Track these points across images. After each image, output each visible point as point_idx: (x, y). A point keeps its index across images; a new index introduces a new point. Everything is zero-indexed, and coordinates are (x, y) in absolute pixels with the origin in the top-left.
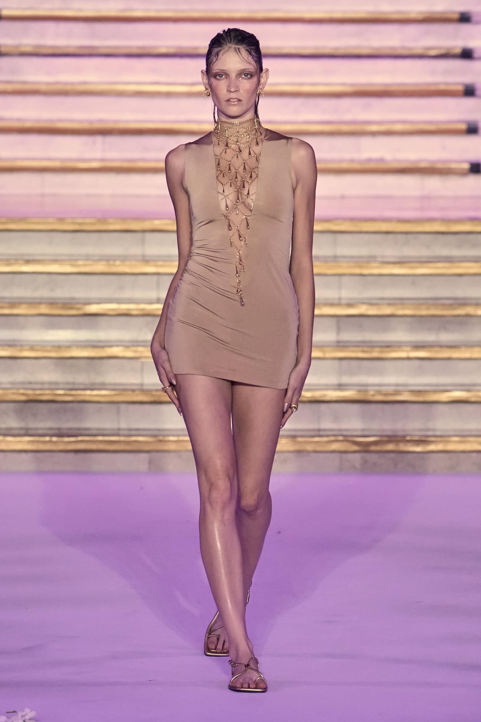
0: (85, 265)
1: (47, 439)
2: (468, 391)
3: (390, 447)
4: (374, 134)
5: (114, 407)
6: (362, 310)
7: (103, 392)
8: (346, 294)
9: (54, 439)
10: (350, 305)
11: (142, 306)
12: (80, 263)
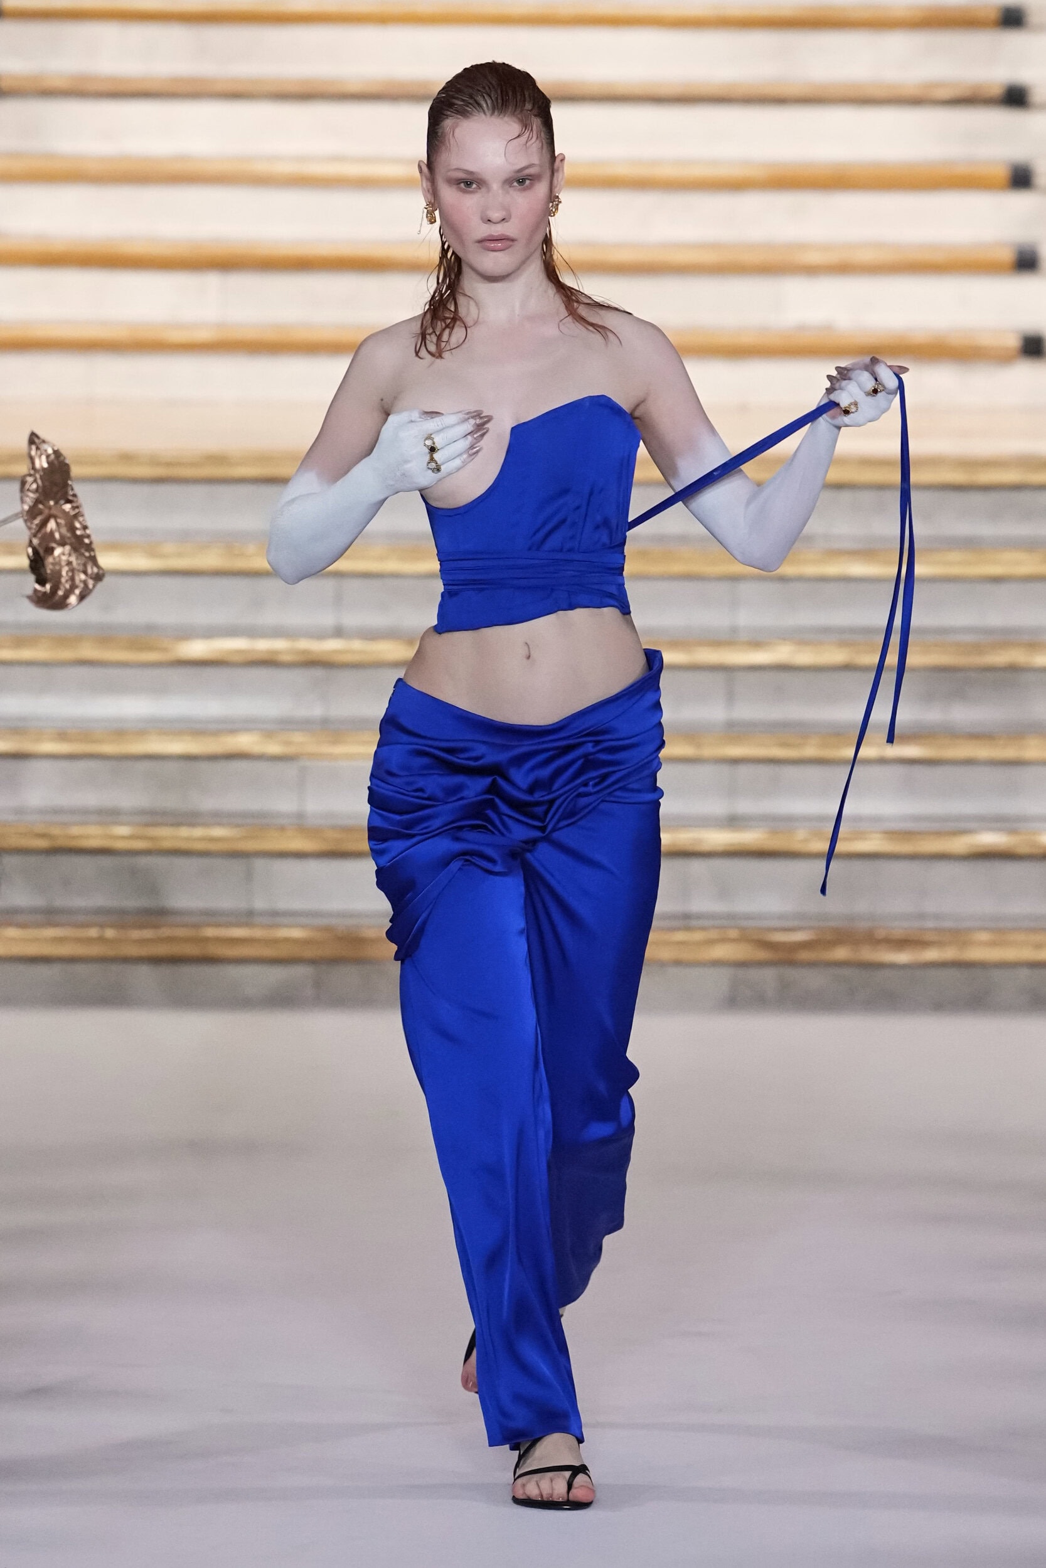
0: (180, 555)
1: (93, 932)
2: (1012, 832)
3: (841, 953)
4: (811, 271)
5: (237, 865)
6: (782, 653)
7: (218, 832)
8: (746, 619)
9: (110, 933)
10: (756, 644)
11: (304, 644)
12: (169, 548)
